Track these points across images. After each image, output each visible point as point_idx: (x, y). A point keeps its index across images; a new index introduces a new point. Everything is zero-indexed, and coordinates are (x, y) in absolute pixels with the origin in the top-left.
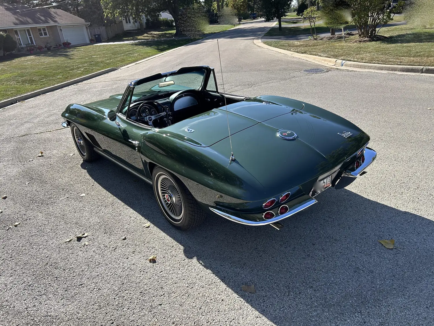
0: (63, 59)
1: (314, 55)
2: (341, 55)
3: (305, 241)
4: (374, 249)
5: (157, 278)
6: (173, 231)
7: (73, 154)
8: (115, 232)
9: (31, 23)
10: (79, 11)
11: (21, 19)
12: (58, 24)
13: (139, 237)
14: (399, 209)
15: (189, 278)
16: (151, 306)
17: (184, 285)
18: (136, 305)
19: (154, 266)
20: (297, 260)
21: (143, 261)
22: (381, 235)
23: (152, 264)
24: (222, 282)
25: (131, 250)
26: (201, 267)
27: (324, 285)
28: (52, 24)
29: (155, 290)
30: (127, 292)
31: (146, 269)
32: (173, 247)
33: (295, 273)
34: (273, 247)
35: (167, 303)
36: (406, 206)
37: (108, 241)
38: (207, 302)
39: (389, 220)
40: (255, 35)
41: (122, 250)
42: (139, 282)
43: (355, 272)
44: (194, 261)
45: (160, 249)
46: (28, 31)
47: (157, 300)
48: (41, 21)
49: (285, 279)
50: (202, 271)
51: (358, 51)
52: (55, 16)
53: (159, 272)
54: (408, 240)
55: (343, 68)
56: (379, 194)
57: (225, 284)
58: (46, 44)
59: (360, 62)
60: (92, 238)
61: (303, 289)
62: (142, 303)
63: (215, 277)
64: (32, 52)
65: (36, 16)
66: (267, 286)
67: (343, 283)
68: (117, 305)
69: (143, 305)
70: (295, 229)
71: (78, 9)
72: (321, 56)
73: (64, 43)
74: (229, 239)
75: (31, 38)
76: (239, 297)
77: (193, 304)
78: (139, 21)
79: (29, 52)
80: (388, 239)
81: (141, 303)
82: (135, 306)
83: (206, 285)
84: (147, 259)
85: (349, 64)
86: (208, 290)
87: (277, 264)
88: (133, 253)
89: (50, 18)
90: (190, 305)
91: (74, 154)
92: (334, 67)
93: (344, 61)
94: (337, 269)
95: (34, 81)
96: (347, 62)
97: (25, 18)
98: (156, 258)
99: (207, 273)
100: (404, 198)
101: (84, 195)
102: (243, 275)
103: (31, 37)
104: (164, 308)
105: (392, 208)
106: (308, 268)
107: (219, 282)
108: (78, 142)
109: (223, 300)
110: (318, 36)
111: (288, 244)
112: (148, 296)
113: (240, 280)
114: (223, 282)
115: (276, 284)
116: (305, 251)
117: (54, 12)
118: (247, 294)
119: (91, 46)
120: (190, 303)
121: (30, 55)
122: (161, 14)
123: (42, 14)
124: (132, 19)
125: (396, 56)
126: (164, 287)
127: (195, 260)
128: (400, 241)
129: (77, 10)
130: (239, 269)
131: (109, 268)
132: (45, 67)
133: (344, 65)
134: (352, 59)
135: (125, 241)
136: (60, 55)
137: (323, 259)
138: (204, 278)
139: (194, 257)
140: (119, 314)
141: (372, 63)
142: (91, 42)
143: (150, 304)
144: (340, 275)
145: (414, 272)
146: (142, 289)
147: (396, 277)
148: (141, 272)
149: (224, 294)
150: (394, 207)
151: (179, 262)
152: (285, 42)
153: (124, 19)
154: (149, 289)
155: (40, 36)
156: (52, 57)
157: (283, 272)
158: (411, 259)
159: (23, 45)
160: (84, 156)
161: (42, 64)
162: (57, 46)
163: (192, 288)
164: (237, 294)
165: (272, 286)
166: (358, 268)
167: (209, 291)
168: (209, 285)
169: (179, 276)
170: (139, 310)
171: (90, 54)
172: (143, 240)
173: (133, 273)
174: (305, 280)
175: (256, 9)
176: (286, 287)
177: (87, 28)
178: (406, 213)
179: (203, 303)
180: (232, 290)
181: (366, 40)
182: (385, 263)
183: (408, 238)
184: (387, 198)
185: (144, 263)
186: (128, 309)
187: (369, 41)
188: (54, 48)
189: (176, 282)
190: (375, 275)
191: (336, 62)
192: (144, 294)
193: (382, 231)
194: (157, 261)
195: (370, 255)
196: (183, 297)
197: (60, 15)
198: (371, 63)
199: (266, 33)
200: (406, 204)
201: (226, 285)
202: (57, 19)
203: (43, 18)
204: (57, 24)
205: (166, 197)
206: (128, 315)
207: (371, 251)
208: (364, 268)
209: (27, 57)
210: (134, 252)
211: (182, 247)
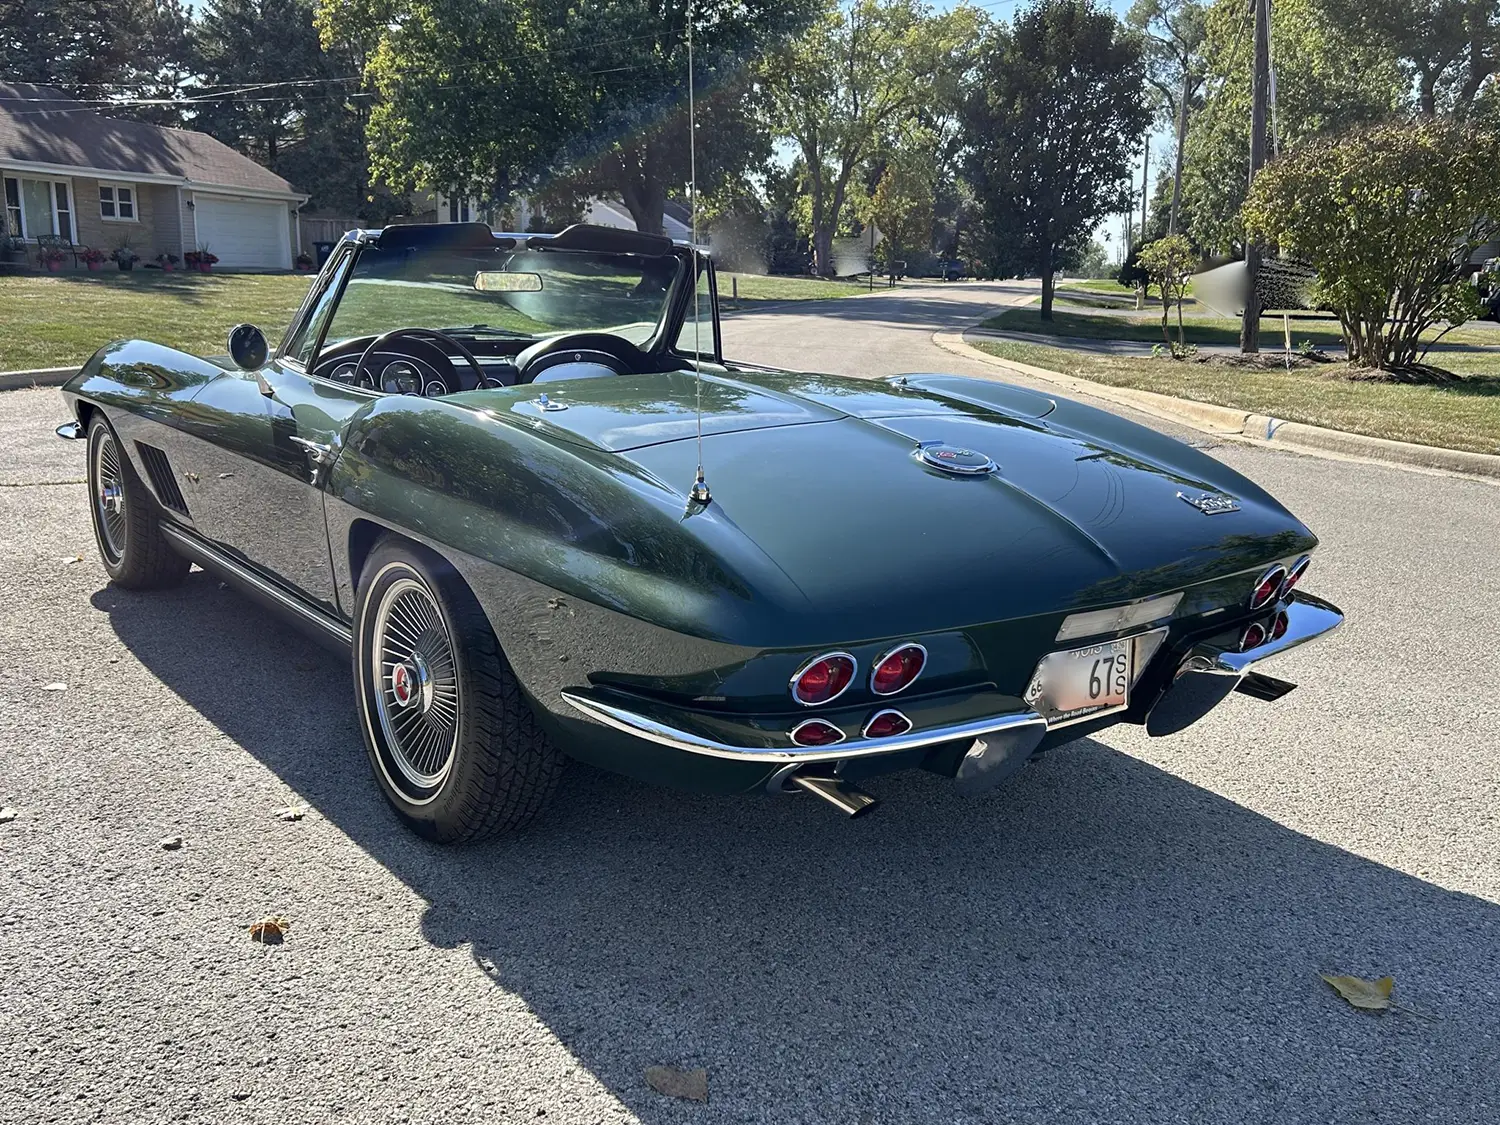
0: (169, 301)
1: (1162, 393)
2: (1272, 404)
3: (986, 941)
4: (1297, 1007)
5: (262, 996)
6: (403, 843)
7: (76, 559)
8: (142, 819)
9: (77, 160)
10: (279, 152)
11: (42, 141)
12: (183, 181)
13: (240, 848)
14: (1431, 881)
15: (410, 1016)
16: (196, 1097)
17: (381, 1035)
18: (126, 1085)
19: (269, 955)
20: (933, 1004)
21: (224, 931)
22: (1337, 960)
23: (260, 945)
24: (562, 1047)
25: (187, 889)
26: (481, 981)
27: (1038, 1111)
28: (159, 176)
29: (236, 1040)
30: (102, 1034)
31: (228, 960)
32: (381, 898)
33: (910, 1049)
34: (833, 946)
35: (274, 1093)
36: (1467, 877)
37: (96, 843)
38: (464, 1111)
39: (1383, 914)
40: (943, 322)
41: (147, 882)
42: (174, 1005)
43: (1195, 1077)
44: (458, 956)
45: (319, 897)
46: (61, 189)
47: (233, 1076)
48: (120, 163)
49: (861, 1065)
50: (479, 997)
51: (1340, 400)
52: (177, 153)
53: (279, 979)
54: (1459, 991)
55: (1273, 444)
56: (1350, 824)
57: (574, 1055)
58: (119, 248)
59: (1341, 430)
60: (31, 829)
61: (932, 1114)
62: (153, 1084)
63: (536, 1025)
64: (55, 265)
65: (106, 140)
66: (767, 1085)
67: (1128, 1110)
68: (34, 1077)
69: (155, 1090)
70: (953, 895)
71: (277, 143)
72: (1188, 398)
73: (189, 254)
74: (644, 897)
75: (64, 219)
76: (623, 1107)
77: (396, 1110)
78: (503, 219)
79: (44, 264)
80: (1366, 977)
81: (150, 1081)
82: (119, 1092)
83: (481, 1046)
84: (245, 927)
85: (1298, 431)
86: (483, 1068)
87: (838, 1008)
88: (192, 900)
89: (157, 157)
90: (381, 1115)
91: (80, 560)
92: (1240, 438)
93: (1276, 422)
94: (1110, 1058)
95: (28, 354)
96: (1290, 424)
97: (58, 141)
98: (287, 926)
99: (502, 1007)
100: (1459, 847)
101: (62, 686)
102: (667, 1031)
103: (68, 214)
104: (254, 1110)
105: (1403, 876)
106: (979, 1039)
107: (548, 1045)
108: (104, 498)
109: (544, 1112)
110: (1191, 348)
111: (904, 944)
112: (194, 1058)
113: (649, 1048)
114: (565, 1045)
115: (809, 1082)
116: (977, 976)
117: (180, 142)
118: (663, 1100)
119: (296, 278)
120: (381, 1106)
121: (44, 276)
122: (589, 205)
123: (132, 139)
124: (476, 208)
125: (1490, 428)
126: (283, 1035)
127: (463, 954)
128: (1420, 992)
129: (273, 145)
130: (658, 1006)
131: (58, 940)
132: (87, 315)
133: (1276, 434)
134: (1311, 419)
135: (173, 853)
136: (162, 289)
137: (1053, 1013)
138: (482, 1021)
139: (462, 942)
140: (30, 1110)
141: (1389, 438)
142: (300, 268)
143: (192, 1091)
144: (1120, 1082)
145: (1473, 1107)
146: (176, 1031)
147: (1384, 1118)
148: (198, 967)
149: (557, 1092)
150: (1409, 872)
151: (389, 955)
152: (1055, 353)
153: (445, 204)
154: (213, 1033)
155: (104, 214)
156: (127, 292)
157: (859, 1041)
158: (1462, 1060)
159: (25, 236)
160: (115, 560)
161: (78, 307)
162: (160, 258)
163: (414, 1051)
164: (617, 1098)
165: (792, 1087)
166: (1209, 1063)
167: (490, 1072)
168: (497, 1049)
169: (369, 1003)
170: (127, 1108)
171: (282, 299)
172: (255, 859)
173: (161, 966)
174: (953, 1080)
175: (964, 245)
176: (857, 1094)
177: (293, 212)
178: (1458, 897)
179: (446, 1113)
180: (599, 1079)
181: (1374, 377)
182: (1340, 1061)
183: (1461, 985)
184: (1384, 839)
185: (228, 939)
186: (81, 1097)
187: (1388, 380)
188: (148, 266)
189: (346, 1022)
190: (1286, 1098)
191: (1245, 420)
192: (181, 1048)
193: (1342, 946)
194: (286, 939)
195: (1275, 1024)
196: (357, 1081)
197: (201, 151)
198: (1385, 438)
199: (987, 321)
200: (1465, 867)
201: (576, 1059)
202: (181, 165)
203: (128, 152)
204: (181, 183)
205: (395, 681)
206: (71, 1118)
207: (1280, 1012)
208: (1238, 1069)
209: (29, 279)
210: (197, 895)
211: (422, 901)
